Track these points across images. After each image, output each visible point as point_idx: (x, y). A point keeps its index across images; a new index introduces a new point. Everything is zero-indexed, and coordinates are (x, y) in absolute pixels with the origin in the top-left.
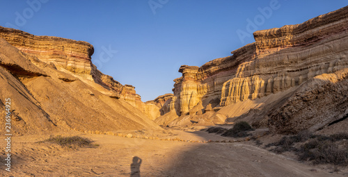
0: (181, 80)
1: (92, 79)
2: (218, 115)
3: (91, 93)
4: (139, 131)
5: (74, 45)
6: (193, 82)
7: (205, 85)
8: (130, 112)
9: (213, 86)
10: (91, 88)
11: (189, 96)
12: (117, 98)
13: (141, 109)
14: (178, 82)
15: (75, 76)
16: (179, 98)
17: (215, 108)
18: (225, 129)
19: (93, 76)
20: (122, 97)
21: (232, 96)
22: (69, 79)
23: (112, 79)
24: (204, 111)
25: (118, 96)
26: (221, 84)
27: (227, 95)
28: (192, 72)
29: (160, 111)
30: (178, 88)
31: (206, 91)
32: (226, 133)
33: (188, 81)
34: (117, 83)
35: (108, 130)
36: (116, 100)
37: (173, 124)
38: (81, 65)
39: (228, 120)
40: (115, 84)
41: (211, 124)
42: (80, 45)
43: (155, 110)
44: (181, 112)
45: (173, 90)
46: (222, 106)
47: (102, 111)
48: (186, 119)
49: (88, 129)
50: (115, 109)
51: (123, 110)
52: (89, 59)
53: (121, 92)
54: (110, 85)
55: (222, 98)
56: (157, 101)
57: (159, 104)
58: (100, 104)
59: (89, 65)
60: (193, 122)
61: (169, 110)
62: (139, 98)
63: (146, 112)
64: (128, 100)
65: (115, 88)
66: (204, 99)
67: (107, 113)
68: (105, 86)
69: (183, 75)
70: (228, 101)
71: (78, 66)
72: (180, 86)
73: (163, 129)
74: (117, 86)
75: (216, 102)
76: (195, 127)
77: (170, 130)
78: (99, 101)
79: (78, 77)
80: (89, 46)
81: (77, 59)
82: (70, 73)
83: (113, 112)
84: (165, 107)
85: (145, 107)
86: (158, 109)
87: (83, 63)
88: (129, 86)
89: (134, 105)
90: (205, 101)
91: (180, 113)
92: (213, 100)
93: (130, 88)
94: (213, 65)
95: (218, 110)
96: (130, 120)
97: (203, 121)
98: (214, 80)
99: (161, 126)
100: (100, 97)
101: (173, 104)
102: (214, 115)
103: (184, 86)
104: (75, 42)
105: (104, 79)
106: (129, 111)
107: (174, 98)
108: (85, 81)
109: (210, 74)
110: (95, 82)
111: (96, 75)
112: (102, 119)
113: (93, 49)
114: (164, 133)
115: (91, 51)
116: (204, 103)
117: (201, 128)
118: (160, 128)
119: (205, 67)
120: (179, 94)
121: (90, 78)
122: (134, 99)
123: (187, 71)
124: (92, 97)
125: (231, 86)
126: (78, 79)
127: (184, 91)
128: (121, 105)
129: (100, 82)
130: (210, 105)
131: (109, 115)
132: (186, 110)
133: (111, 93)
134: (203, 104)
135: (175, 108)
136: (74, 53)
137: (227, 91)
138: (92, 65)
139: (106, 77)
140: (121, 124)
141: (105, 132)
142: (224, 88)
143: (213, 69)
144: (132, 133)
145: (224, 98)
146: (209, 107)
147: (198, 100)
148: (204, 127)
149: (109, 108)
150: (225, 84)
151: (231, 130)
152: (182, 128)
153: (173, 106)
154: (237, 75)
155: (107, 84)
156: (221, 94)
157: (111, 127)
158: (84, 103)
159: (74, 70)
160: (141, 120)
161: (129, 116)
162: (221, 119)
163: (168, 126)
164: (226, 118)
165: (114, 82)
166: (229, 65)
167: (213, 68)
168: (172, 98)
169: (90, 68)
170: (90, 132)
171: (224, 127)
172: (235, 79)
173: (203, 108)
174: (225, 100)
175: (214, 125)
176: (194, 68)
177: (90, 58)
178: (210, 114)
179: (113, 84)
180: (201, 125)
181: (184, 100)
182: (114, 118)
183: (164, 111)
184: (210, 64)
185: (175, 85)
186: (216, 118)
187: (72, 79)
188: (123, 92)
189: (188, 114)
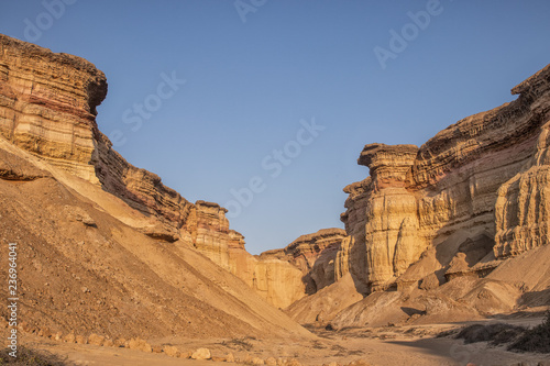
0: (368, 189)
1: (95, 180)
2: (490, 287)
3: (88, 219)
4: (236, 342)
5: (43, 64)
6: (402, 190)
7: (441, 198)
8: (209, 284)
9: (467, 199)
10: (89, 206)
11: (393, 235)
12: (171, 240)
13: (244, 276)
14: (356, 195)
15: (41, 165)
16: (363, 240)
17: (480, 265)
18: (521, 329)
19: (98, 171)
20: (185, 237)
21: (532, 225)
22: (18, 171)
23: (157, 182)
24: (444, 277)
25: (174, 232)
26: (492, 191)
27: (513, 221)
28: (397, 162)
29: (304, 280)
30: (357, 211)
31: (445, 215)
32: (525, 340)
33: (388, 190)
34: (173, 194)
35: (135, 336)
36: (166, 245)
37: (344, 319)
38: (62, 133)
39: (527, 298)
40: (167, 198)
41: (471, 313)
42: (65, 69)
43: (289, 277)
44: (370, 284)
45: (344, 218)
46: (501, 257)
47: (119, 277)
48: (389, 304)
49: (65, 329)
50: (161, 273)
51: (188, 275)
52: (91, 118)
53: (182, 224)
54: (151, 201)
55: (500, 233)
56: (293, 250)
57: (300, 260)
58: (115, 256)
59: (90, 134)
60: (410, 312)
61: (332, 279)
62: (239, 241)
63: (261, 284)
64: (203, 246)
65: (167, 210)
66: (441, 240)
67: (135, 282)
68: (135, 203)
69: (373, 172)
70: (520, 240)
71: (51, 136)
72: (365, 205)
73: (315, 337)
74: (171, 204)
75: (481, 247)
76: (419, 328)
77: (338, 340)
78: (113, 245)
79: (50, 169)
80: (93, 73)
81: (51, 113)
82: (25, 153)
83: (155, 280)
84: (319, 269)
85: (256, 269)
86: (299, 274)
87: (68, 128)
88: (209, 206)
89: (224, 263)
90: (443, 247)
91: (366, 287)
92: (469, 241)
93: (211, 211)
94: (461, 135)
95: (490, 270)
96: (207, 308)
97: (442, 307)
98: (467, 180)
99: (308, 326)
100: (116, 233)
101: (344, 259)
102: (478, 287)
103: (377, 205)
104: (49, 56)
105: (133, 183)
106: (204, 279)
107: (347, 243)
108: (70, 184)
109: (454, 163)
110: (105, 188)
111: (109, 167)
112: (115, 300)
113: (104, 85)
114: (317, 346)
115: (97, 92)
116: (443, 253)
117: (436, 328)
118: (306, 332)
119: (437, 145)
120: (363, 228)
121: (89, 173)
122: (223, 244)
123: (385, 160)
124: (90, 233)
125: (523, 193)
126: (48, 176)
127: (378, 220)
128: (180, 261)
129: (118, 189)
130: (462, 257)
131: (141, 290)
132: (385, 276)
133: (150, 224)
134: (438, 257)
135: (351, 270)
136: (43, 93)
137: (513, 209)
138: (97, 136)
139: (138, 176)
140: (177, 318)
141: (122, 341)
142: (501, 202)
143: (460, 149)
144: (210, 346)
145: (506, 231)
146: (460, 262)
147: (423, 245)
148: (447, 327)
149: (142, 269)
150: (504, 188)
151: (540, 331)
152: (375, 331)
153: (345, 267)
154: (538, 156)
155: (140, 196)
156: (493, 221)
157: (145, 326)
158: (63, 249)
159: (36, 145)
160: (244, 307)
161: (204, 294)
162: (503, 297)
163: (329, 327)
164: (517, 294)
165: (164, 190)
166: (511, 128)
167: (460, 144)
168: (339, 242)
169: (90, 144)
170: (71, 337)
171: (516, 323)
172: (534, 169)
173: (439, 267)
174: (511, 237)
175: (479, 319)
176: (403, 150)
177: (93, 111)
178: (465, 284)
179: (158, 199)
180: (437, 319)
181: (379, 246)
182: (156, 299)
183: (315, 282)
184: (450, 134)
185: (349, 203)
186: (484, 295)
187: (26, 173)
188: (190, 223)
189: (393, 287)
